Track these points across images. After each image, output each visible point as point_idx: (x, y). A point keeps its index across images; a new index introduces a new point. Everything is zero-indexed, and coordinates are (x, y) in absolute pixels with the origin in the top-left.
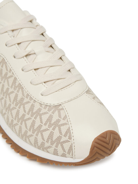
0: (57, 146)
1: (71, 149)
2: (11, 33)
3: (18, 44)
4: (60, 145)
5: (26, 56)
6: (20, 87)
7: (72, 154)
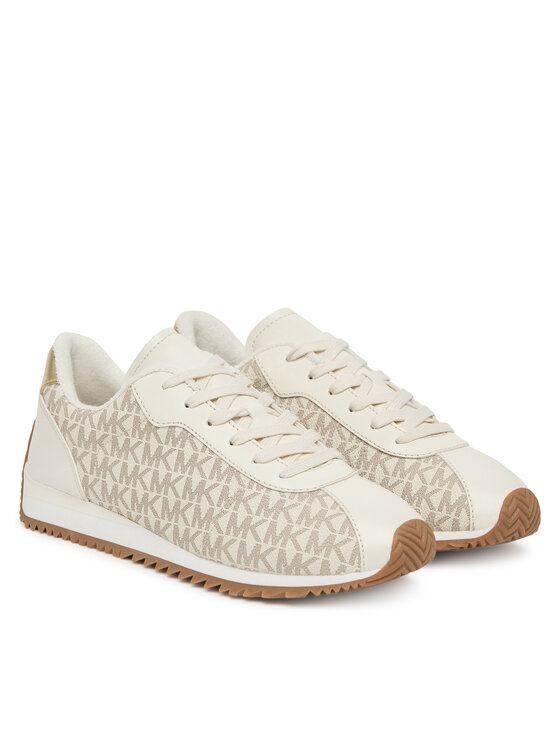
0: (327, 555)
1: (356, 553)
2: (192, 383)
3: (213, 400)
4: (333, 551)
5: (234, 419)
6: (233, 471)
7: (359, 563)
